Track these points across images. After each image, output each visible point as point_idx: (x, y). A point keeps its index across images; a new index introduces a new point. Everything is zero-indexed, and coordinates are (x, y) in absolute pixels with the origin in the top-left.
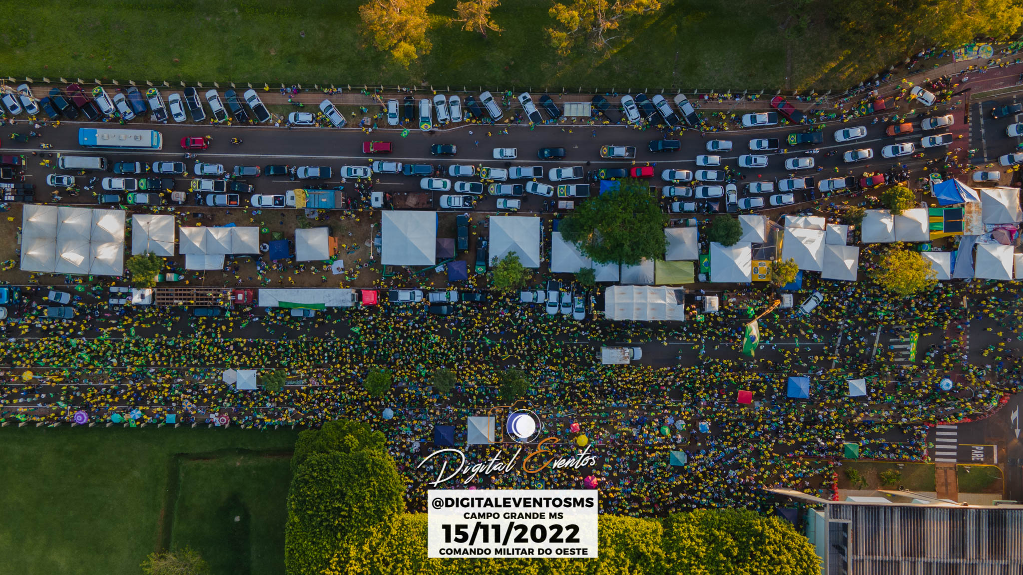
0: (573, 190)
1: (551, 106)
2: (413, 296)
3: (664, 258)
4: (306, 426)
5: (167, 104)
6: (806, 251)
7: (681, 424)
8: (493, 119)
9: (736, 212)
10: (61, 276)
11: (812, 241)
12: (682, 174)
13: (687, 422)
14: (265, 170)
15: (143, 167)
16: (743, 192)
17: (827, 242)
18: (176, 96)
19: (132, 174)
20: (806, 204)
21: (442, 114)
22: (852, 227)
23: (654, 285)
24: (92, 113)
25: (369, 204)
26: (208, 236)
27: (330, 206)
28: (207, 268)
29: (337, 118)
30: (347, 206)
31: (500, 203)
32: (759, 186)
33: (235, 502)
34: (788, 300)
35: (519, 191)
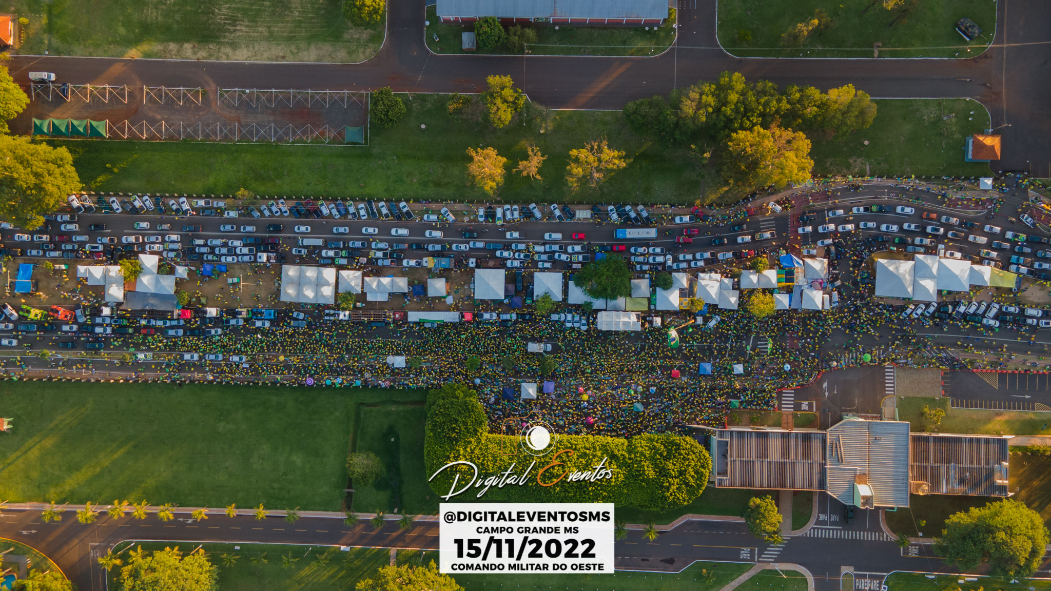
0: (581, 258)
1: (568, 211)
2: (491, 316)
3: (630, 295)
4: (432, 388)
5: (358, 210)
6: (708, 293)
7: (640, 389)
8: (537, 219)
9: (671, 271)
10: (300, 304)
11: (712, 287)
12: (641, 250)
13: (643, 387)
14: (410, 246)
15: (344, 244)
16: (676, 260)
17: (721, 288)
18: (362, 205)
19: (338, 248)
20: (712, 266)
21: (509, 216)
22: (736, 280)
23: (625, 311)
24: (318, 216)
25: (467, 265)
26: (379, 282)
27: (447, 266)
28: (379, 299)
29: (451, 218)
30: (455, 266)
31: (540, 265)
32: (684, 256)
33: (391, 431)
34: (700, 320)
35: (551, 259)
